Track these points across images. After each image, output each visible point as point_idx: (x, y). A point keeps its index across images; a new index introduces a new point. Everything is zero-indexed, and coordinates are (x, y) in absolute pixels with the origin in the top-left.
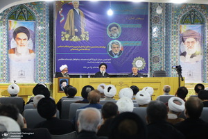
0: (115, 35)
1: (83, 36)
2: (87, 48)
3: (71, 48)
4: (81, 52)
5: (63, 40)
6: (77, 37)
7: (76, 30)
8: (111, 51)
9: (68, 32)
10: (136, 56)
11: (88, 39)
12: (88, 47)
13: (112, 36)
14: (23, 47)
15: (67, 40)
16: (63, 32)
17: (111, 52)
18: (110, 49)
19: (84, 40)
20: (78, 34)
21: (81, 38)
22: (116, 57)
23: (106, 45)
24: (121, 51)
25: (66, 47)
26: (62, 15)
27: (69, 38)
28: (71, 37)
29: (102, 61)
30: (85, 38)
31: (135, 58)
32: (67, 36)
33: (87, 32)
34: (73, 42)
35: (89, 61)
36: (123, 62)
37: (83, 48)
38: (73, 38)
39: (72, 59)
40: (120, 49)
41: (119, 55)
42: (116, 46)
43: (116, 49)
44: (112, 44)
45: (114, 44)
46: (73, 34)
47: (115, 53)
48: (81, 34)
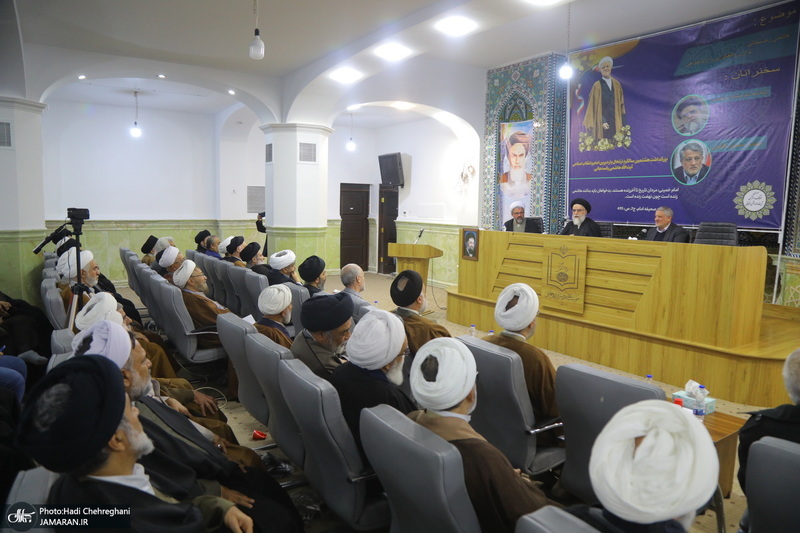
0: (693, 127)
1: (619, 137)
2: (625, 164)
3: (596, 166)
4: (615, 173)
5: (581, 149)
6: (606, 142)
7: (606, 126)
8: (681, 168)
9: (590, 132)
10: (746, 179)
11: (628, 144)
12: (629, 161)
13: (683, 131)
14: (517, 170)
15: (588, 149)
16: (581, 134)
17: (679, 172)
18: (678, 164)
19: (620, 145)
20: (609, 134)
21: (615, 143)
22: (692, 182)
23: (669, 153)
24: (705, 168)
25: (587, 164)
26: (580, 98)
27: (593, 145)
29: (657, 194)
30: (622, 142)
31: (745, 184)
32: (589, 141)
33: (628, 127)
34: (599, 152)
35: (630, 195)
36: (710, 195)
37: (618, 164)
38: (599, 143)
39: (597, 189)
40: (704, 162)
41: (700, 177)
42: (693, 155)
43: (694, 162)
44: (684, 149)
45: (689, 151)
46: (599, 136)
47: (691, 172)
48: (615, 133)
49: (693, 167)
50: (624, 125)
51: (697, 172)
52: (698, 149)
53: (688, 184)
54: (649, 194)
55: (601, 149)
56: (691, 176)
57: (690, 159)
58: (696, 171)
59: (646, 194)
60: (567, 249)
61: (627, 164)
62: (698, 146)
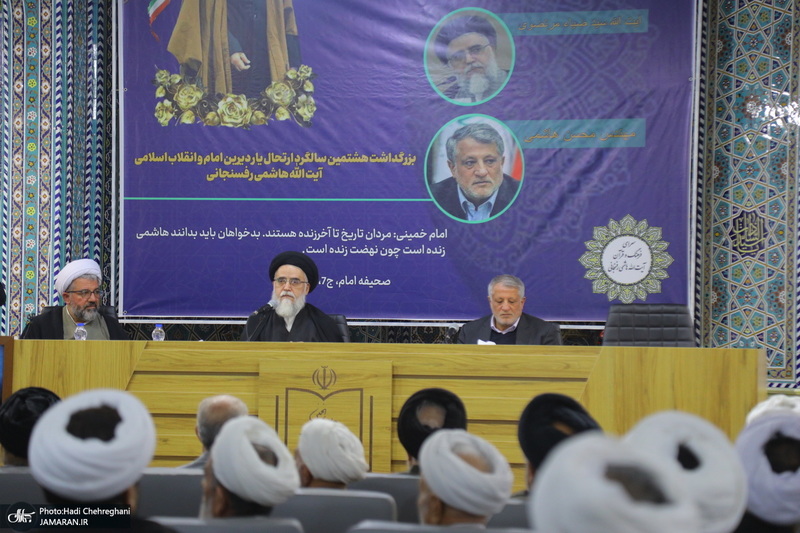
0: (477, 83)
1: (279, 93)
2: (303, 166)
3: (211, 168)
4: (270, 187)
5: (164, 118)
6: (243, 104)
7: (240, 60)
8: (450, 183)
9: (191, 73)
10: (605, 211)
11: (307, 113)
12: (311, 157)
13: (454, 92)
15: (187, 119)
16: (162, 76)
17: (448, 190)
18: (443, 172)
19: (283, 115)
20: (253, 83)
21: (270, 108)
23: (420, 145)
25: (183, 158)
27: (202, 109)
28: (211, 99)
29: (392, 243)
30: (291, 108)
31: (604, 223)
32: (189, 97)
33: (306, 71)
34: (218, 130)
35: (318, 245)
36: (525, 247)
37: (280, 166)
38: (222, 106)
39: (219, 229)
40: (506, 169)
41: (500, 203)
42: (480, 152)
43: (482, 169)
44: (457, 136)
45: (469, 142)
46: (221, 87)
47: (476, 192)
48: (268, 82)
49: (482, 180)
50: (294, 62)
51: (491, 191)
52: (490, 139)
53: (470, 221)
54: (370, 245)
55: (229, 121)
56: (478, 202)
57: (473, 161)
58: (488, 191)
59: (361, 243)
60: (335, 376)
61: (306, 167)
62: (491, 131)
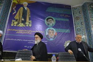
0: (51, 24)
1: (27, 23)
4: (24, 34)
6: (22, 24)
7: (23, 19)
8: (48, 35)
9: (17, 20)
11: (30, 26)
13: (48, 25)
15: (15, 25)
16: (13, 21)
17: (47, 36)
18: (47, 34)
20: (24, 22)
21: (26, 25)
22: (51, 40)
24: (55, 36)
25: (13, 30)
26: (15, 10)
27: (17, 24)
30: (28, 25)
31: (66, 41)
32: (16, 23)
33: (31, 21)
34: (19, 27)
35: (30, 42)
36: (57, 44)
37: (26, 32)
38: (20, 24)
39: (17, 39)
40: (55, 34)
41: (54, 38)
42: (52, 32)
43: (52, 34)
44: (49, 30)
45: (50, 30)
46: (20, 22)
47: (51, 36)
48: (26, 22)
49: (52, 35)
50: (29, 20)
51: (53, 36)
52: (53, 30)
53: (50, 40)
55: (20, 26)
57: (51, 33)
58: (52, 36)
61: (29, 32)
62: (53, 29)
